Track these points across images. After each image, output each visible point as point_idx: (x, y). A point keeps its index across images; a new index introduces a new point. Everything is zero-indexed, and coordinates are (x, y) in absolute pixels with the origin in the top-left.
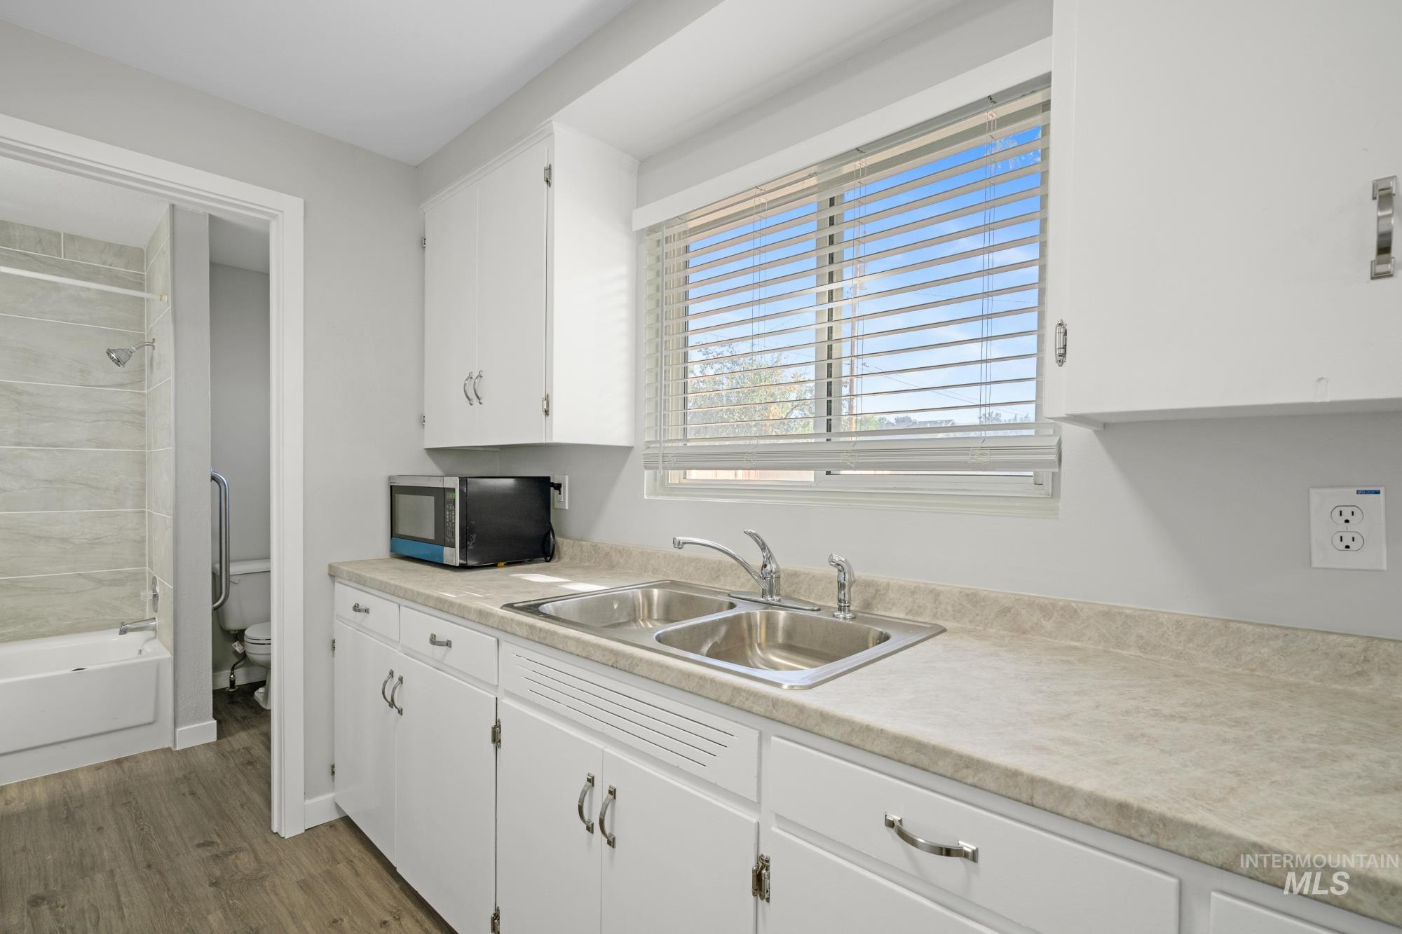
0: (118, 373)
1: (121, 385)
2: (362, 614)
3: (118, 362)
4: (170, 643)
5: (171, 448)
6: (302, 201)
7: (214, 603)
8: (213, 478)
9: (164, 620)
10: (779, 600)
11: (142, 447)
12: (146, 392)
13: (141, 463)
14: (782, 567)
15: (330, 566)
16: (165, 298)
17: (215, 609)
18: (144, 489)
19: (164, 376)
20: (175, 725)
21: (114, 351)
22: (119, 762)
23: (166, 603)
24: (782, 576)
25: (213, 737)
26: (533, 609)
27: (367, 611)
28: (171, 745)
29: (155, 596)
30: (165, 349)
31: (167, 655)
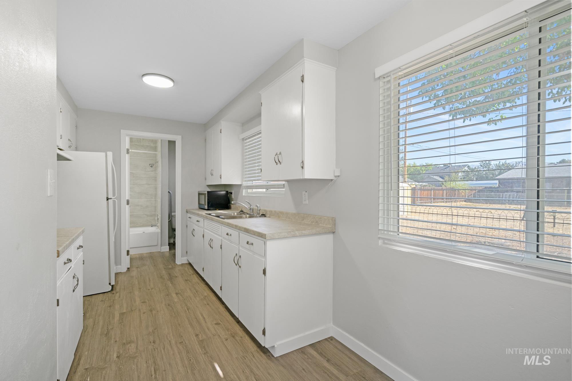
0: (152, 169)
1: (152, 171)
2: (190, 218)
3: (151, 167)
4: (160, 229)
5: (161, 186)
6: (181, 136)
7: (169, 220)
8: (169, 192)
9: (159, 225)
10: (253, 214)
11: (156, 185)
12: (157, 172)
13: (156, 188)
14: (254, 208)
15: (187, 210)
16: (160, 153)
17: (169, 221)
18: (156, 195)
19: (160, 169)
20: (161, 246)
21: (151, 164)
22: (150, 253)
23: (160, 220)
24: (254, 210)
25: (168, 251)
26: (218, 217)
27: (191, 218)
28: (160, 251)
29: (158, 219)
30: (160, 163)
31: (160, 231)
